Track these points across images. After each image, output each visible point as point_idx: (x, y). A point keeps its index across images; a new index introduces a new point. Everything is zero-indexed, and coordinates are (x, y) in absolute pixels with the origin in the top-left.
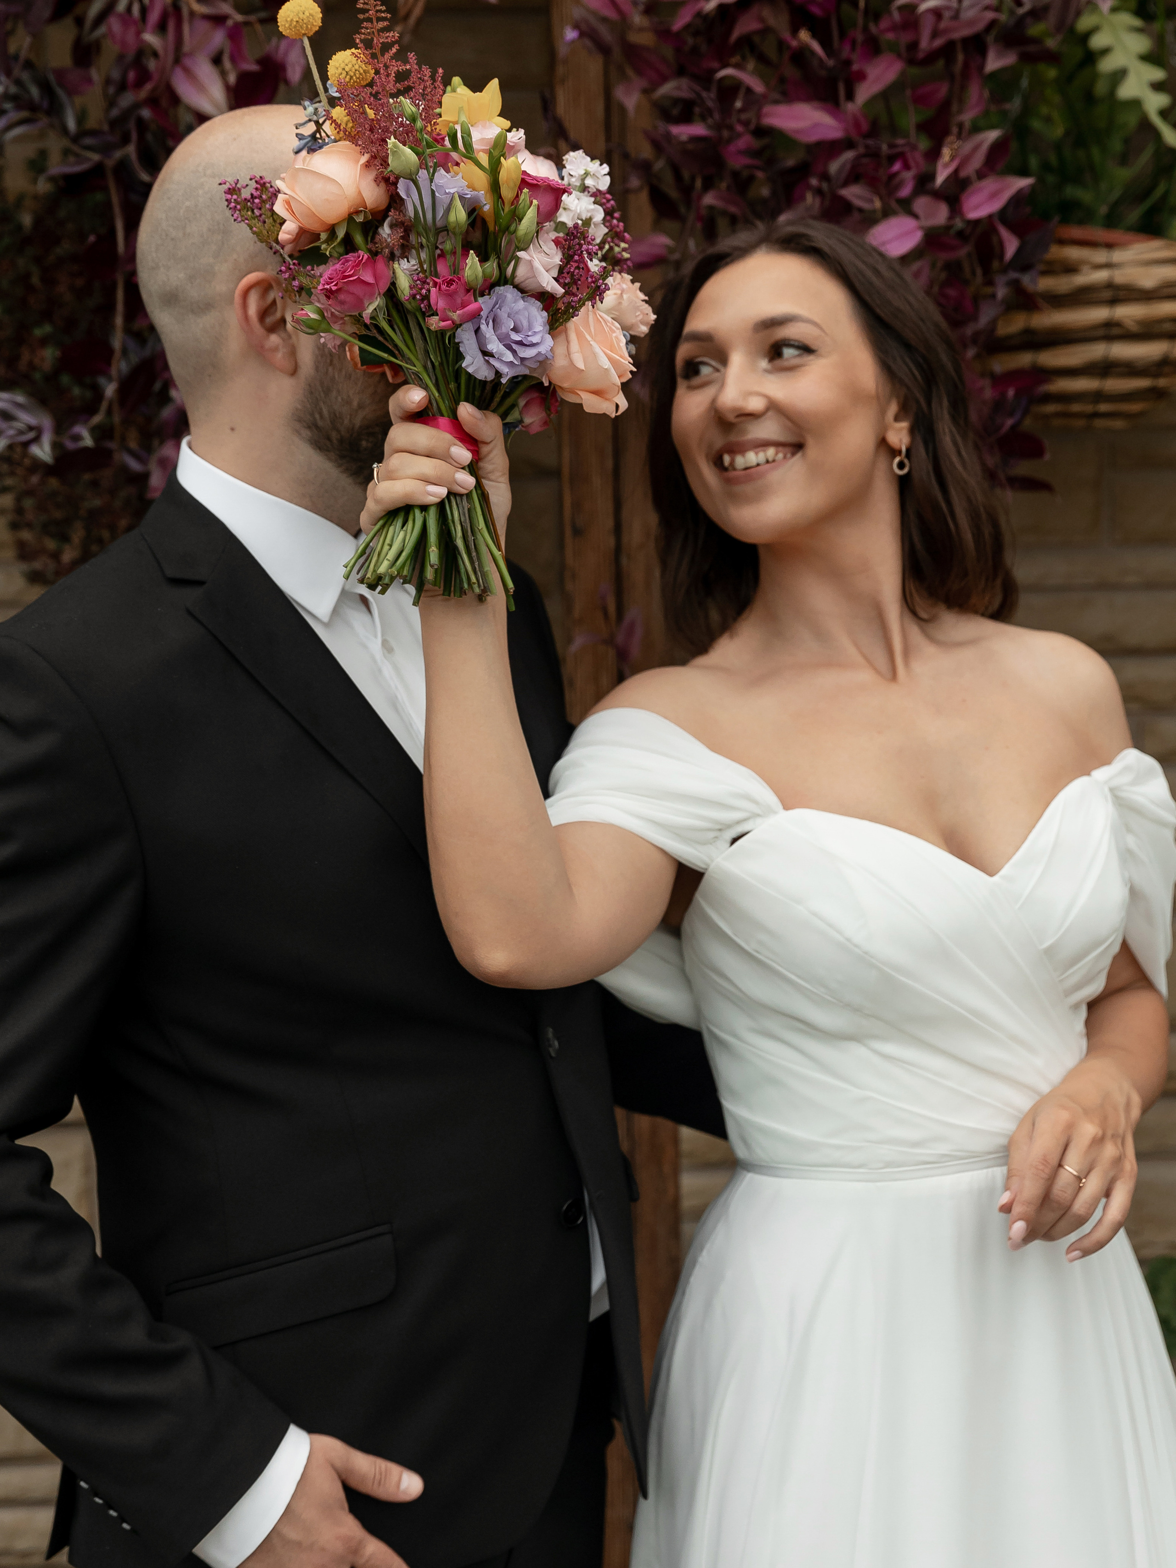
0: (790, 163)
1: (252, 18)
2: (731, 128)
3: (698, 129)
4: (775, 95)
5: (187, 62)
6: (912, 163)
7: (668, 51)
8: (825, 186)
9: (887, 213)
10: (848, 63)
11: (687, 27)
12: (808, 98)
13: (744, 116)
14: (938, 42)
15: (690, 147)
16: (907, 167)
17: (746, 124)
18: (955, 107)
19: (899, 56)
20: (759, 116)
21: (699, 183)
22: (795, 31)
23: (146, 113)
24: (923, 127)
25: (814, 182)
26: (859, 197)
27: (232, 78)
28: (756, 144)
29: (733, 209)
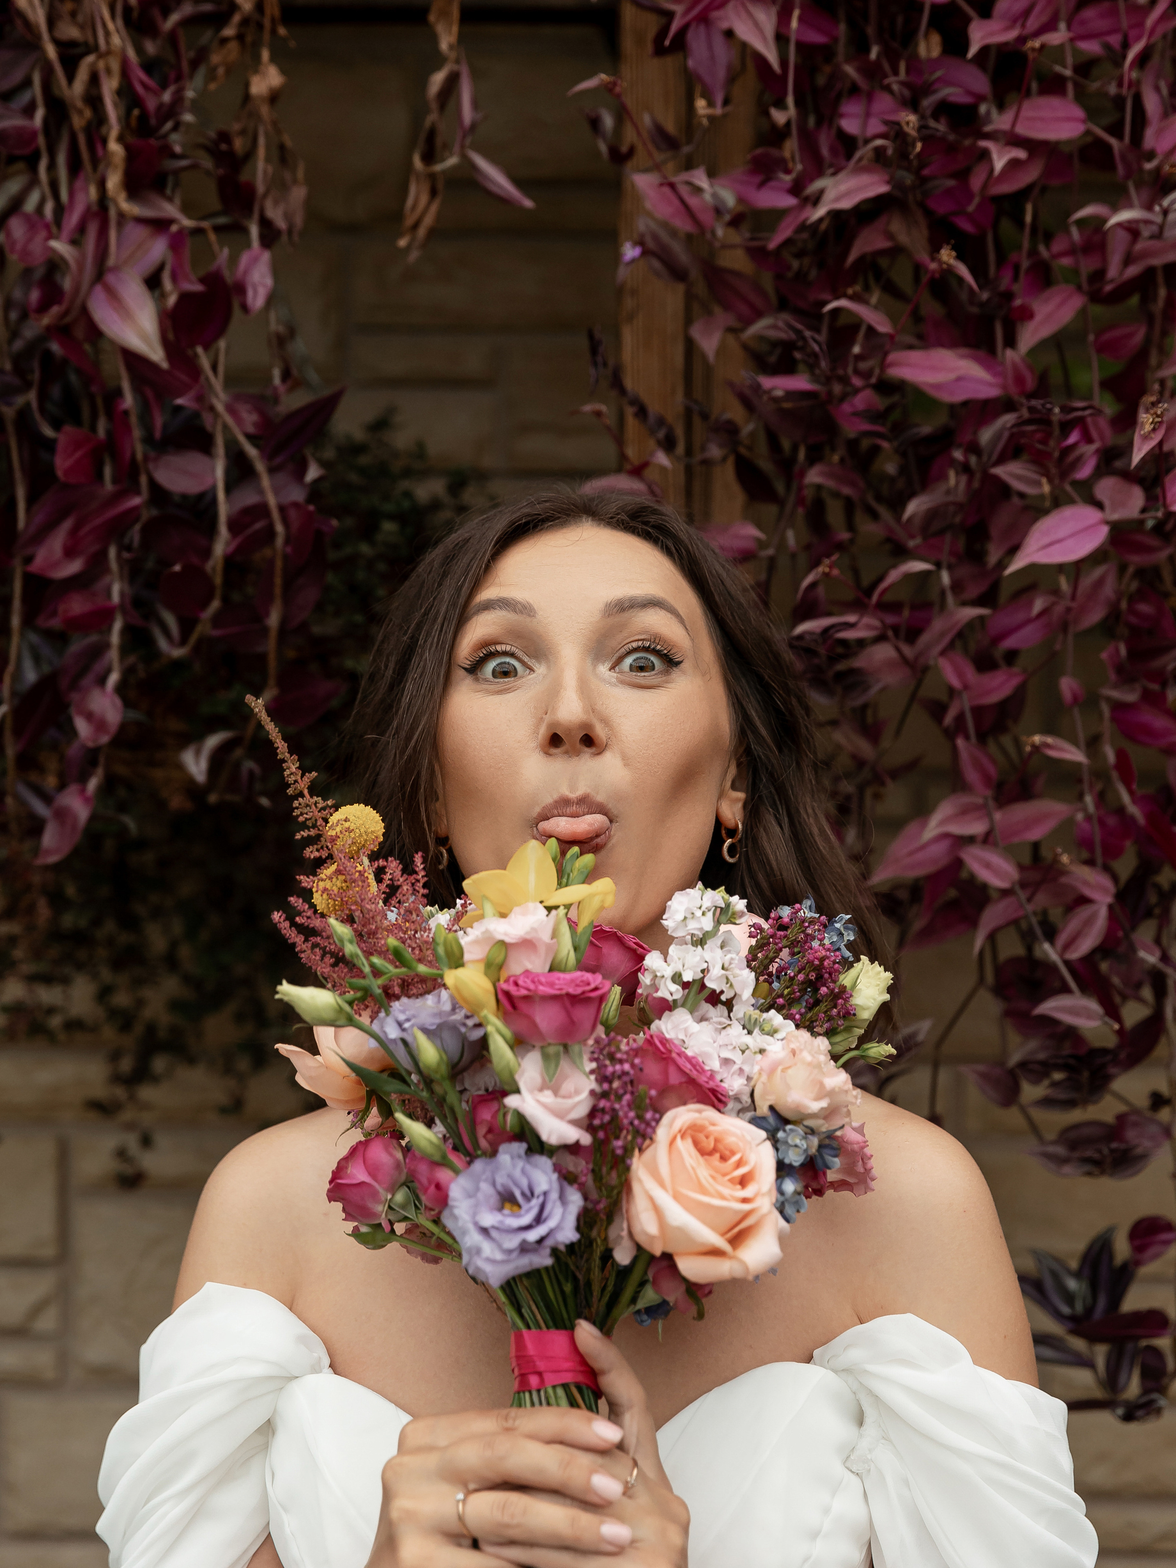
0: (926, 429)
1: (205, 224)
2: (844, 380)
3: (800, 382)
4: (910, 339)
5: (110, 278)
6: (1094, 434)
7: (767, 281)
8: (973, 460)
9: (1058, 502)
10: (1009, 296)
11: (788, 242)
12: (952, 345)
13: (863, 366)
14: (1133, 271)
15: (787, 405)
16: (1088, 439)
17: (866, 375)
18: (1153, 360)
19: (1079, 288)
20: (883, 366)
21: (802, 455)
22: (935, 249)
23: (55, 347)
24: (1107, 384)
25: (958, 455)
26: (1019, 478)
27: (172, 300)
28: (880, 403)
29: (846, 491)
